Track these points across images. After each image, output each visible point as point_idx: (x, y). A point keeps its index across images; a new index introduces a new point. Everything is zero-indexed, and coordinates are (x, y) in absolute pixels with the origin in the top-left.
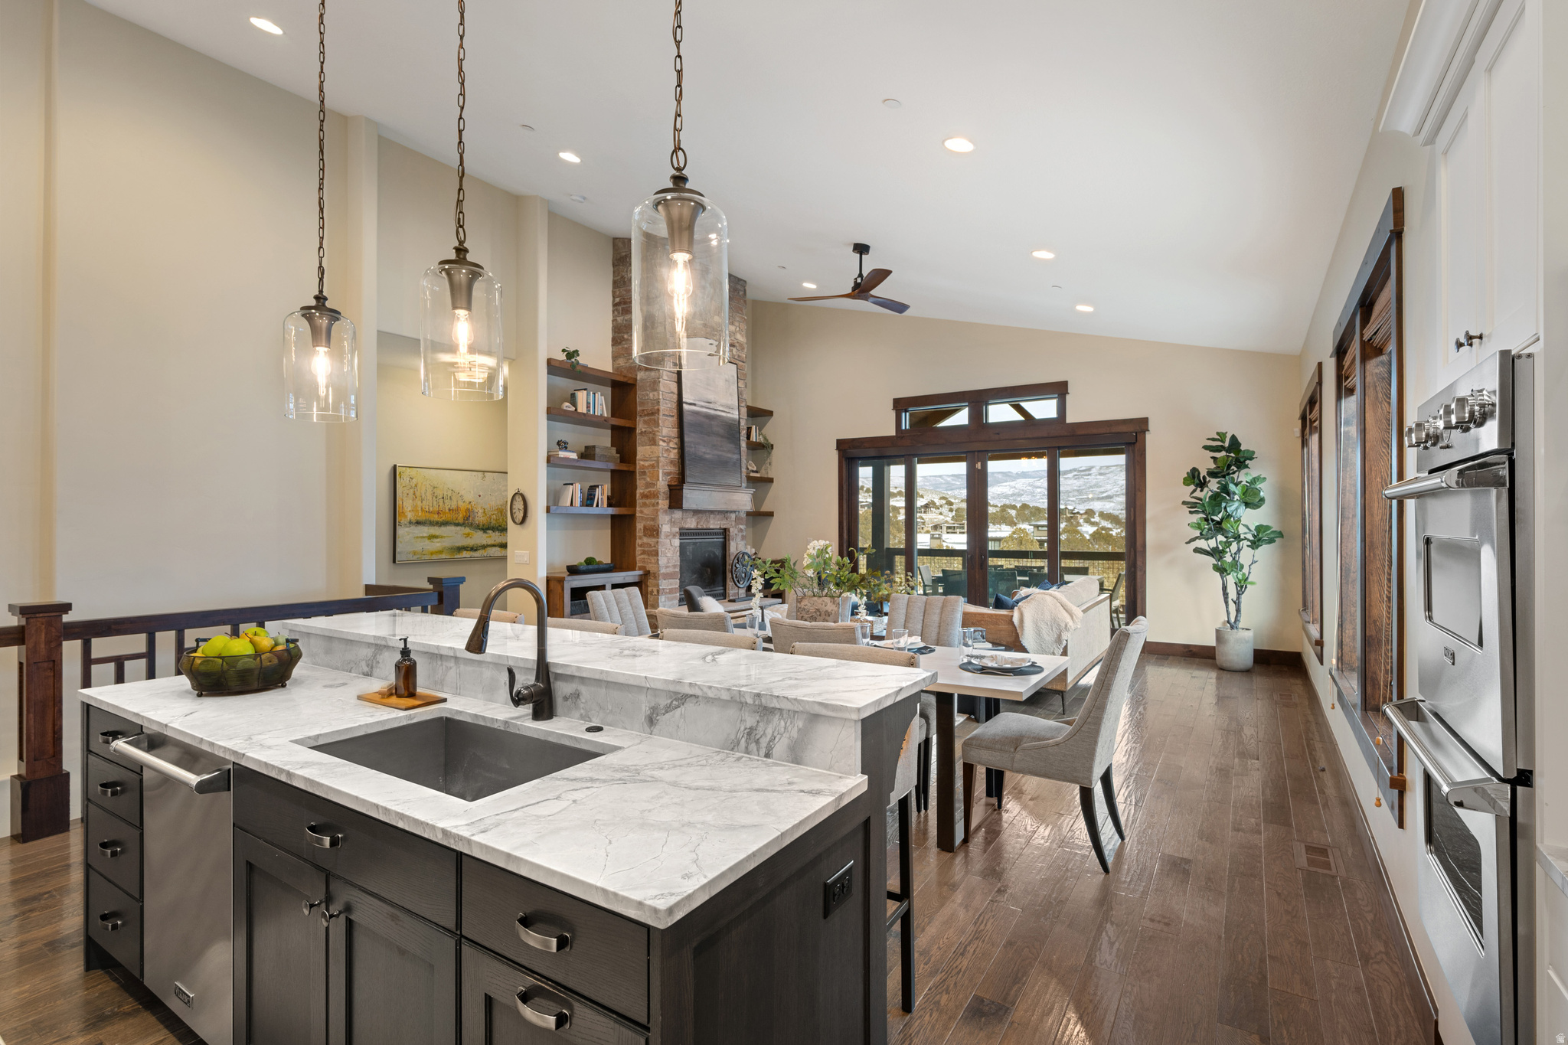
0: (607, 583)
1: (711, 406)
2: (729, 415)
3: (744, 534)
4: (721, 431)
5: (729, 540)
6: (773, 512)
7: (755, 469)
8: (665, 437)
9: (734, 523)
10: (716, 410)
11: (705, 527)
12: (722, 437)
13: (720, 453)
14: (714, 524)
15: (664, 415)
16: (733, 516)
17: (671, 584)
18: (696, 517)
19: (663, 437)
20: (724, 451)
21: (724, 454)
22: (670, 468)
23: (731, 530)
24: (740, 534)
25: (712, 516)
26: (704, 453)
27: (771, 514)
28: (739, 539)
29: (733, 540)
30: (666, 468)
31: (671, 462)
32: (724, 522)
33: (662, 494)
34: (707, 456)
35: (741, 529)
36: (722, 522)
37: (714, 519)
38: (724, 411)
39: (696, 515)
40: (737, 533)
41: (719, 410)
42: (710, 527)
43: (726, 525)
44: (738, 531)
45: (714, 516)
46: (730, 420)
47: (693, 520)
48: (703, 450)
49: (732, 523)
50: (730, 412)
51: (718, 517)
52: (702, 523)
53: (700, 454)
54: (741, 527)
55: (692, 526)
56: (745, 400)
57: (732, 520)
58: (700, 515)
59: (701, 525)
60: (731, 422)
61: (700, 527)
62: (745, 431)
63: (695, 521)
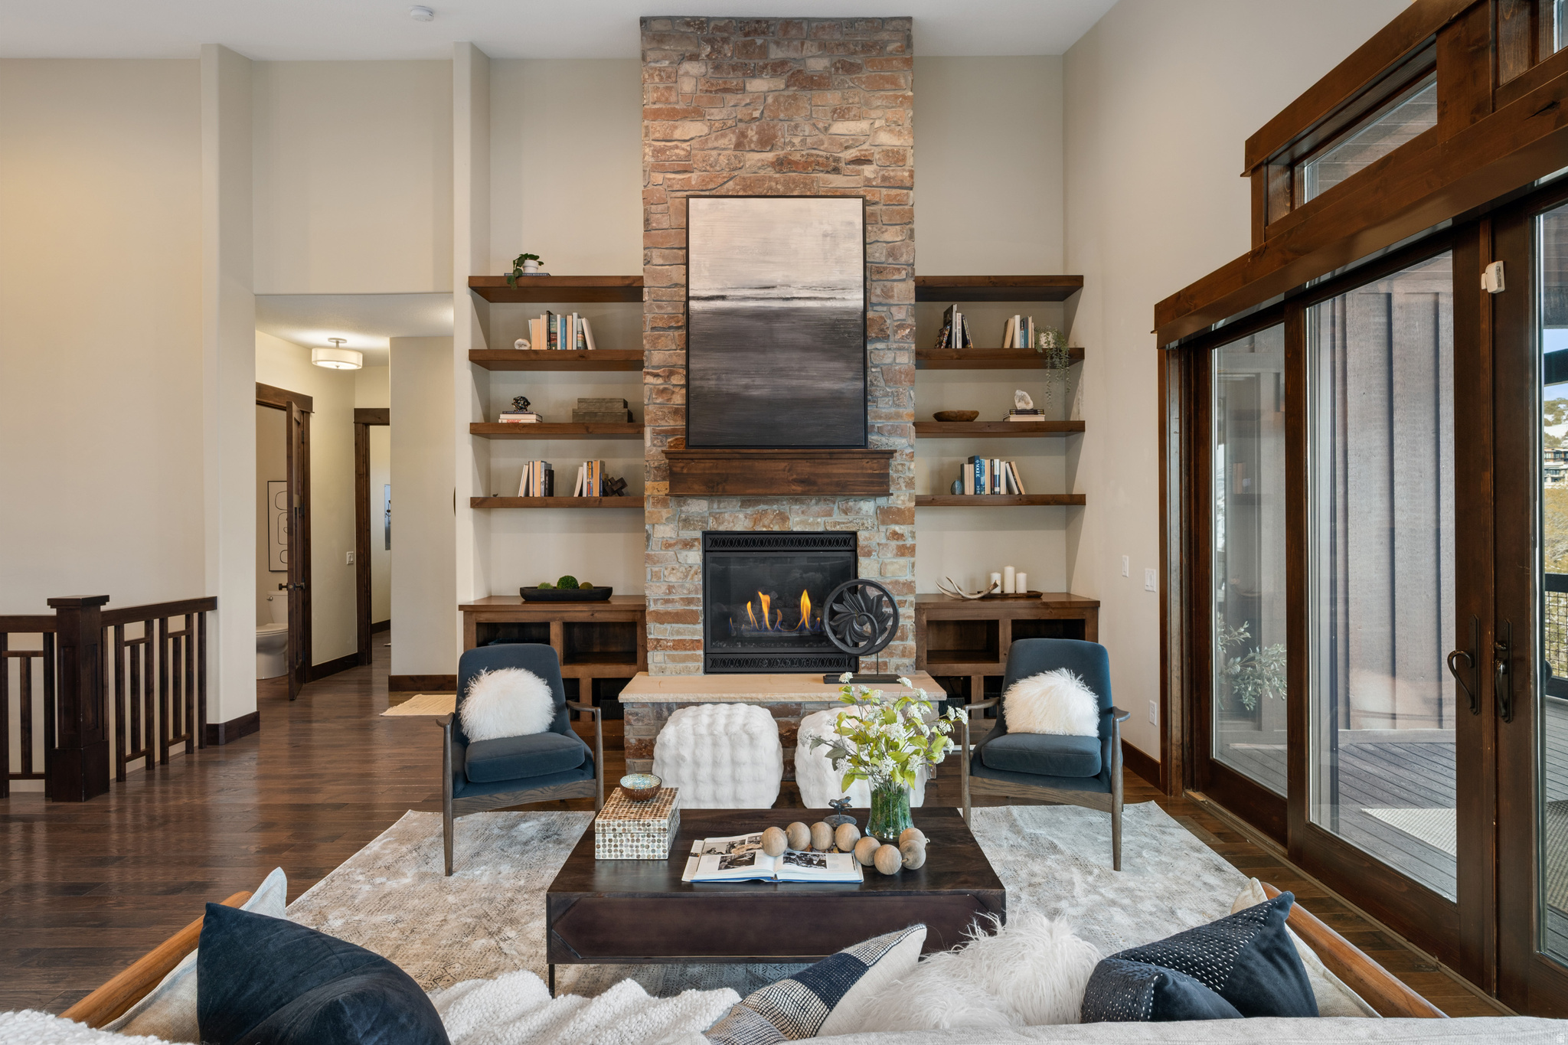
0: (554, 620)
1: (773, 293)
2: (829, 304)
3: (907, 542)
4: (803, 338)
5: (856, 555)
6: (1084, 496)
7: (1031, 406)
8: (659, 367)
9: (870, 522)
10: (787, 299)
11: (777, 528)
12: (806, 349)
13: (794, 383)
14: (801, 522)
15: (653, 329)
16: (868, 506)
17: (678, 633)
18: (750, 511)
19: (654, 367)
20: (812, 378)
21: (809, 383)
22: (672, 423)
23: (862, 535)
24: (894, 544)
25: (796, 507)
26: (747, 387)
28: (888, 553)
29: (868, 554)
30: (663, 423)
31: (676, 412)
32: (840, 518)
33: (653, 471)
34: (755, 393)
36: (829, 520)
37: (803, 512)
38: (815, 298)
39: (750, 506)
40: (884, 541)
41: (800, 298)
42: (795, 530)
43: (844, 523)
44: (888, 539)
45: (804, 507)
46: (834, 314)
47: (741, 516)
48: (744, 381)
49: (865, 522)
50: (837, 297)
51: (815, 509)
52: (766, 522)
53: (733, 390)
54: (897, 528)
55: (739, 528)
56: (898, 269)
57: (863, 512)
58: (762, 507)
59: (764, 526)
60: (839, 317)
61: (764, 529)
62: (908, 331)
63: (746, 517)
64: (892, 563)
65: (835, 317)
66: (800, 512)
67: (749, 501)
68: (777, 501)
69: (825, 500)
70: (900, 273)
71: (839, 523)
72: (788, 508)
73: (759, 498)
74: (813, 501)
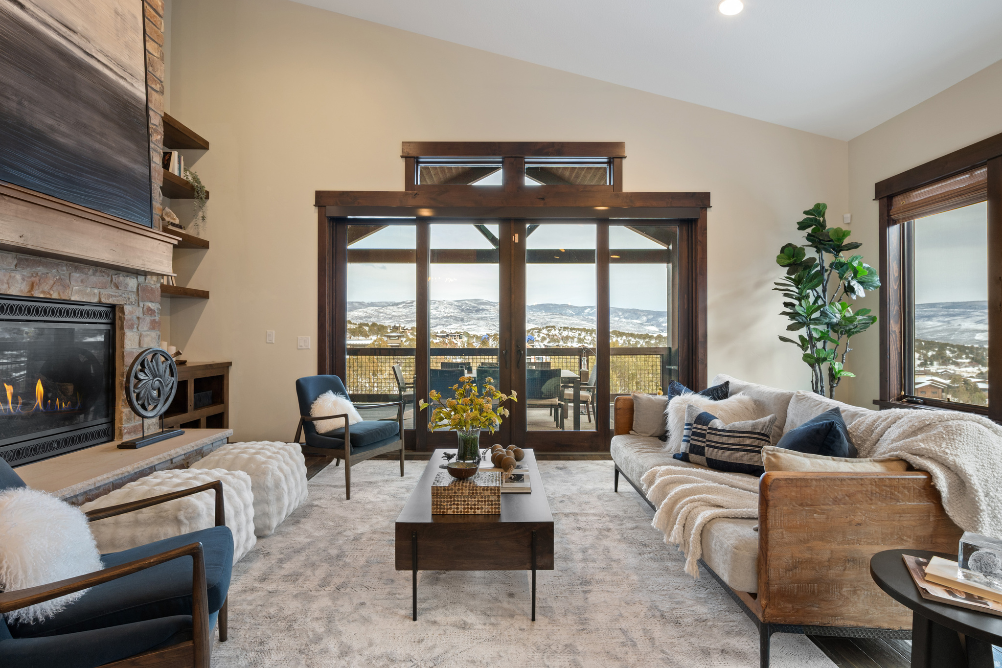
1: (75, 38)
3: (157, 318)
5: (122, 328)
6: (206, 292)
7: (177, 222)
9: (133, 298)
11: (55, 296)
12: (104, 115)
13: (97, 146)
14: (79, 292)
16: (132, 283)
18: (26, 272)
20: (112, 148)
21: (109, 152)
23: (127, 309)
24: (148, 319)
25: (76, 275)
26: (51, 128)
27: (204, 295)
28: (145, 327)
29: (131, 327)
32: (111, 291)
34: (62, 140)
35: (149, 309)
36: (103, 291)
37: (82, 281)
38: (111, 69)
39: (28, 266)
40: (141, 316)
41: (99, 61)
42: (73, 299)
43: (115, 296)
44: (144, 313)
45: (84, 276)
46: (126, 95)
47: (18, 277)
48: (50, 121)
49: (130, 297)
50: (128, 79)
51: (94, 279)
52: (46, 288)
53: (39, 126)
54: (150, 305)
55: (14, 291)
56: (155, 81)
57: (129, 289)
58: (41, 270)
59: (43, 292)
60: (130, 100)
61: (42, 296)
62: (159, 137)
63: (23, 279)
64: (147, 335)
65: (126, 97)
66: (79, 280)
67: (27, 260)
68: (57, 265)
69: (101, 272)
70: (156, 85)
71: (112, 296)
72: (67, 275)
73: (38, 258)
74: (91, 272)
